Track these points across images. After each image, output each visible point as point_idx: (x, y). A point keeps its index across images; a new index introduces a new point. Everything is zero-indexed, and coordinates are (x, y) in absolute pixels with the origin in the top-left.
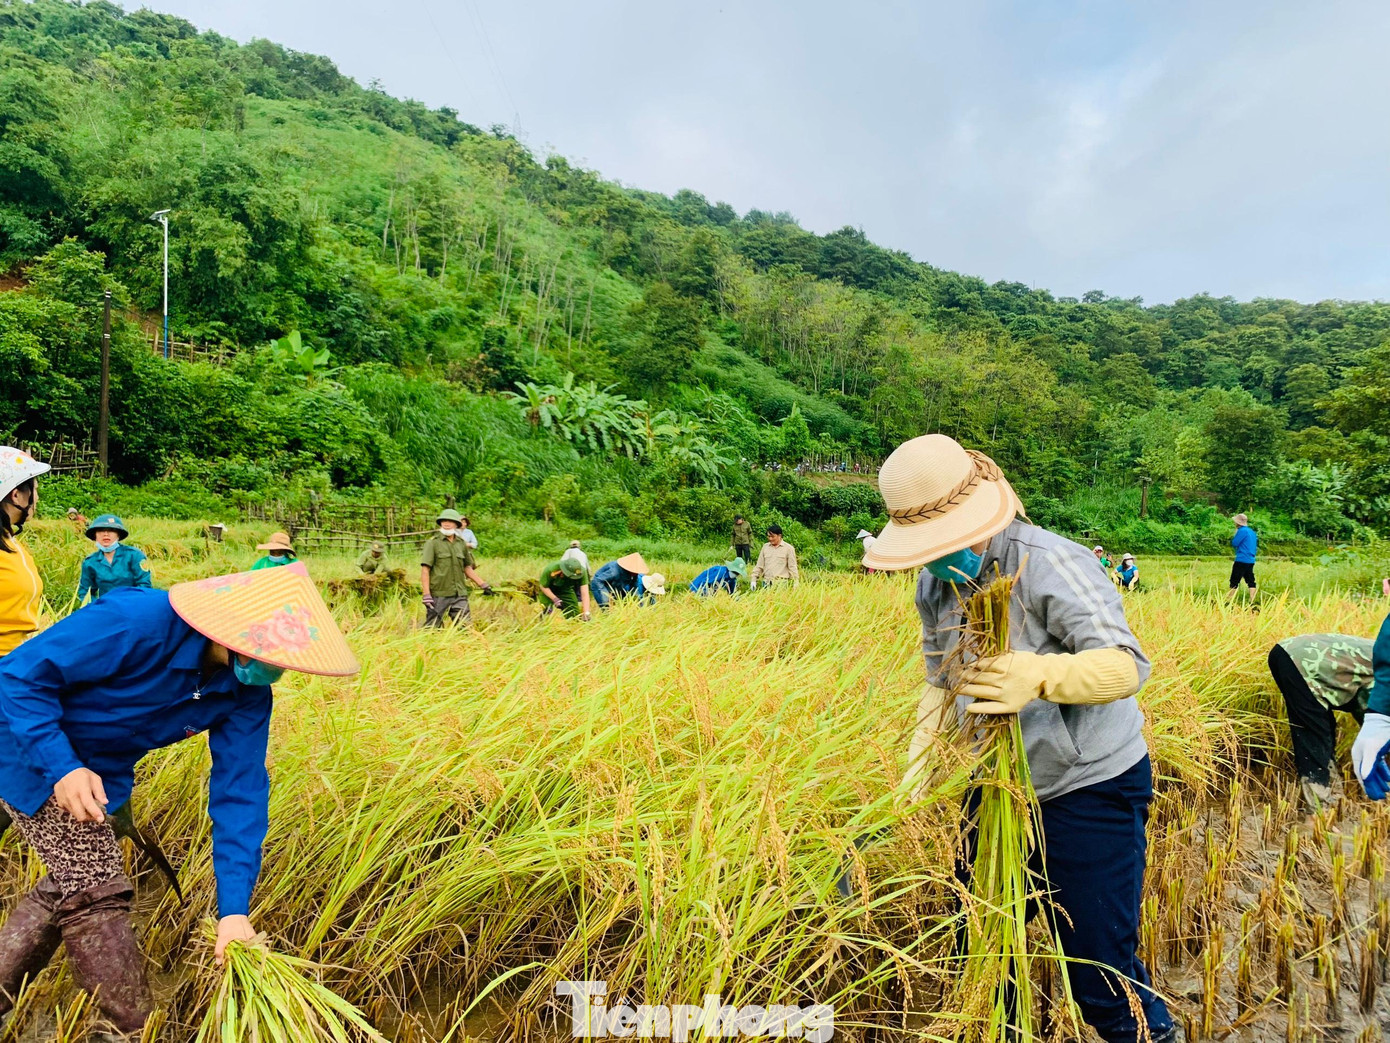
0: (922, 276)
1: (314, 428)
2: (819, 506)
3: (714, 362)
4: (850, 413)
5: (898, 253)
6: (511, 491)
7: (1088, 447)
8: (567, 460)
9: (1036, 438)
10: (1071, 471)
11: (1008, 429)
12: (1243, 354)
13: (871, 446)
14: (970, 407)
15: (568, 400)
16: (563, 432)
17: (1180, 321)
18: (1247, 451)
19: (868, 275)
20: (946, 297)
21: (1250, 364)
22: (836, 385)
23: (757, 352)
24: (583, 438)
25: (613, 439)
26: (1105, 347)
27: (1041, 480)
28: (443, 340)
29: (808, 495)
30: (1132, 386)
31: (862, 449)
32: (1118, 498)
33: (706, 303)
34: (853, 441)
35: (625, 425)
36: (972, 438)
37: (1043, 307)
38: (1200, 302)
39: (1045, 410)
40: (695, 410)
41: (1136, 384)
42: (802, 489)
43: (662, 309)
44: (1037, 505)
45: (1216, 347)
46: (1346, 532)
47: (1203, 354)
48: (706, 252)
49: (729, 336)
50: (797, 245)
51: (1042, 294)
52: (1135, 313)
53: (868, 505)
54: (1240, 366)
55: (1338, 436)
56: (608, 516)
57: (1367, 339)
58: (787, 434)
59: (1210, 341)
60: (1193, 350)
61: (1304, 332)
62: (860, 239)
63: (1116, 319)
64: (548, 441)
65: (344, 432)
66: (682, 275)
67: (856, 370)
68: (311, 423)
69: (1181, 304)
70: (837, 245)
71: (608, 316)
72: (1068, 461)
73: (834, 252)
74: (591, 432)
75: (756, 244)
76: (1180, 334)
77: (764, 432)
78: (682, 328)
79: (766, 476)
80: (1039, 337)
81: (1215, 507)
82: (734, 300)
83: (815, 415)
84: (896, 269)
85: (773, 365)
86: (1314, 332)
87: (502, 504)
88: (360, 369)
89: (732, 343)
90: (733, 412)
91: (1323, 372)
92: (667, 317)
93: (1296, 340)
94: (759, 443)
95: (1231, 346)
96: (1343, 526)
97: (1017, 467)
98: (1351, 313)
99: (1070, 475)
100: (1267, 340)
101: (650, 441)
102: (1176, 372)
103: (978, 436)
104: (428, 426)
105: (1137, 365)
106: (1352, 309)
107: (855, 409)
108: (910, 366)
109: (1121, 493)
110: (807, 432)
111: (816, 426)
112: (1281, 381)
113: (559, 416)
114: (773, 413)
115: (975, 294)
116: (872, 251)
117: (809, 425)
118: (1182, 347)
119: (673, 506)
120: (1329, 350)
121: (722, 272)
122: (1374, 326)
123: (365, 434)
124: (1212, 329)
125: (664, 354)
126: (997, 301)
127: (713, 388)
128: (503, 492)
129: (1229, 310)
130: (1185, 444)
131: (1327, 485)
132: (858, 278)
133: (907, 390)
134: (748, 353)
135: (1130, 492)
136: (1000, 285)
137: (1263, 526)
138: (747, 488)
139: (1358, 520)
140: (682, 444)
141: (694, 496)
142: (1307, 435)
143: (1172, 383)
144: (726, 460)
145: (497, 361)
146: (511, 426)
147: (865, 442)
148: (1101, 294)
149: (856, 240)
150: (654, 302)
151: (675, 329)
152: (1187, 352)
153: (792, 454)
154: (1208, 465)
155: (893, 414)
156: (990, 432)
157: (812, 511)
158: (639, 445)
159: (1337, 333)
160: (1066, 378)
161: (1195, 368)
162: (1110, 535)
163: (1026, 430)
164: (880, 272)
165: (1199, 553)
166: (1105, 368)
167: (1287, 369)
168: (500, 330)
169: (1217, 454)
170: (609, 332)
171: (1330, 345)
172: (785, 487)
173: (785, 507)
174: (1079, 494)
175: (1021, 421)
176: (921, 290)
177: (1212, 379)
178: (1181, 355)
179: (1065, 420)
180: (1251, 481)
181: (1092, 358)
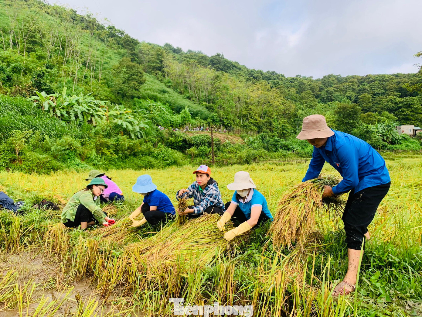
0: (242, 69)
2: (187, 144)
3: (157, 92)
4: (209, 110)
5: (235, 62)
7: (295, 121)
9: (277, 118)
10: (288, 129)
11: (267, 115)
12: (344, 92)
13: (216, 122)
14: (253, 108)
16: (56, 113)
17: (325, 82)
18: (349, 119)
19: (225, 69)
20: (249, 75)
21: (347, 94)
22: (205, 101)
23: (178, 90)
24: (67, 115)
25: (87, 117)
26: (301, 90)
27: (277, 132)
29: (181, 139)
31: (213, 123)
33: (160, 73)
34: (209, 120)
35: (92, 110)
36: (254, 118)
37: (282, 79)
38: (330, 76)
39: (280, 109)
40: (146, 109)
41: (311, 101)
42: (178, 137)
44: (275, 141)
45: (336, 90)
46: (384, 147)
47: (332, 92)
48: (160, 55)
49: (168, 84)
50: (201, 59)
51: (281, 75)
52: (311, 80)
53: (207, 143)
54: (344, 95)
55: (378, 115)
57: (383, 85)
58: (182, 117)
59: (334, 87)
60: (329, 91)
61: (363, 84)
63: (305, 81)
66: (152, 63)
67: (212, 95)
69: (324, 77)
70: (214, 59)
72: (287, 125)
73: (213, 61)
74: (72, 113)
76: (325, 86)
77: (173, 117)
78: (134, 75)
79: (164, 131)
80: (279, 86)
82: (170, 71)
83: (195, 110)
84: (234, 67)
85: (183, 94)
86: (366, 84)
89: (169, 87)
90: (162, 110)
91: (370, 96)
92: (128, 70)
93: (361, 86)
94: (170, 121)
95: (341, 89)
96: (383, 145)
97: (269, 128)
98: (377, 77)
99: (288, 130)
100: (352, 87)
102: (324, 98)
103: (256, 118)
105: (311, 94)
106: (378, 76)
107: (211, 109)
108: (229, 92)
110: (190, 117)
111: (194, 115)
112: (357, 99)
114: (178, 110)
115: (259, 74)
116: (226, 61)
117: (191, 114)
118: (325, 90)
120: (371, 89)
121: (166, 61)
122: (385, 81)
124: (335, 84)
126: (267, 77)
127: (155, 101)
129: (339, 79)
130: (328, 118)
131: (377, 130)
132: (222, 70)
133: (228, 101)
134: (174, 90)
136: (268, 72)
139: (387, 142)
142: (367, 115)
143: (322, 101)
145: (38, 84)
147: (214, 120)
148: (300, 76)
149: (221, 58)
150: (123, 64)
152: (327, 91)
153: (181, 125)
154: (336, 125)
155: (224, 110)
156: (260, 117)
157: (183, 146)
159: (373, 84)
160: (288, 99)
161: (329, 96)
162: (302, 151)
163: (273, 116)
164: (229, 67)
166: (301, 96)
167: (358, 95)
168: (40, 71)
169: (339, 121)
171: (371, 88)
172: (172, 137)
173: (171, 145)
174: (291, 137)
175: (271, 113)
176: (242, 73)
177: (335, 99)
178: (325, 92)
179: (287, 112)
180: (351, 130)
181: (297, 93)
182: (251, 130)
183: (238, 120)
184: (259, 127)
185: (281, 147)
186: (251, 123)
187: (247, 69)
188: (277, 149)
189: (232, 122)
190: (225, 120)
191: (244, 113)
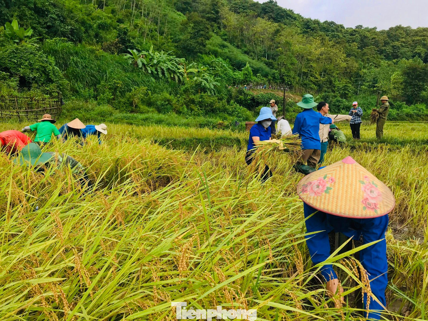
0: (297, 18)
1: (14, 62)
2: (254, 102)
3: (217, 46)
4: (269, 67)
5: (289, 10)
6: (118, 93)
7: (356, 80)
8: (148, 81)
9: (338, 77)
10: (350, 89)
11: (327, 74)
12: (413, 47)
13: (276, 79)
14: (314, 65)
15: (150, 57)
16: (147, 70)
17: (391, 35)
18: (419, 81)
19: (278, 18)
20: (306, 26)
21: (416, 51)
22: (264, 56)
23: (234, 43)
24: (156, 72)
25: (170, 74)
26: (363, 45)
27: (339, 93)
28: (102, 33)
29: (250, 97)
30: (373, 59)
31: (273, 81)
32: (368, 99)
33: (216, 25)
34: (270, 77)
35: (174, 68)
36: (314, 76)
37: (341, 31)
38: (399, 28)
39: (342, 66)
40: (209, 65)
41: (374, 58)
42: (247, 95)
43: (194, 22)
44: (337, 102)
45: (404, 45)
47: (399, 47)
48: (216, 5)
49: (224, 37)
50: (252, 6)
51: (341, 26)
52: (374, 32)
54: (412, 52)
56: (162, 105)
58: (244, 74)
59: (402, 42)
60: (395, 46)
62: (275, 5)
63: (368, 34)
64: (140, 73)
65: (31, 65)
66: (207, 14)
67: (272, 50)
68: (13, 60)
69: (391, 29)
70: (267, 6)
71: (175, 28)
72: (349, 85)
73: (266, 9)
74: (159, 70)
75: (237, 6)
76: (391, 40)
77: (235, 73)
78: (202, 30)
79: (234, 90)
80: (340, 40)
81: (405, 103)
82: (226, 23)
83: (255, 67)
84: (288, 16)
85: (240, 48)
87: (114, 99)
88: (53, 40)
89: (225, 40)
90: (224, 66)
92: (196, 26)
94: (233, 77)
95: (409, 44)
97: (330, 88)
99: (350, 91)
100: (423, 42)
101: (185, 75)
102: (388, 54)
103: (317, 76)
104: (82, 65)
105: (375, 50)
107: (271, 65)
108: (292, 48)
109: (369, 97)
110: (252, 74)
111: (256, 71)
113: (146, 63)
114: (238, 66)
115: (316, 25)
116: (279, 9)
117: (253, 71)
118: (391, 44)
119: (193, 101)
121: (222, 12)
123: (40, 65)
124: (402, 38)
125: (195, 41)
126: (324, 28)
127: (216, 57)
128: (114, 94)
129: (408, 31)
130: (394, 79)
132: (274, 19)
133: (291, 57)
134: (231, 44)
135: (372, 97)
136: (326, 22)
137: (423, 109)
138: (225, 95)
140: (198, 76)
141: (201, 97)
143: (386, 58)
144: (217, 83)
145: (123, 41)
146: (123, 66)
147: (274, 78)
148: (361, 26)
150: (191, 20)
151: (199, 31)
152: (393, 47)
153: (245, 81)
154: (403, 87)
155: (285, 67)
156: (321, 75)
157: (252, 104)
158: (181, 76)
160: (348, 55)
161: (395, 52)
163: (334, 74)
164: (282, 17)
165: (398, 120)
166: (363, 52)
168: (124, 28)
169: (406, 82)
170: (175, 34)
172: (241, 94)
173: (240, 102)
174: (353, 98)
175: (332, 71)
176: (297, 24)
177: (402, 56)
178: (391, 48)
179: (348, 70)
180: (419, 92)
181: (359, 48)
182: (311, 88)
183: (298, 78)
184: (319, 86)
185: (343, 109)
186: (311, 81)
187: (302, 18)
188: (339, 110)
189: (292, 80)
190: (285, 78)
191: (305, 70)
